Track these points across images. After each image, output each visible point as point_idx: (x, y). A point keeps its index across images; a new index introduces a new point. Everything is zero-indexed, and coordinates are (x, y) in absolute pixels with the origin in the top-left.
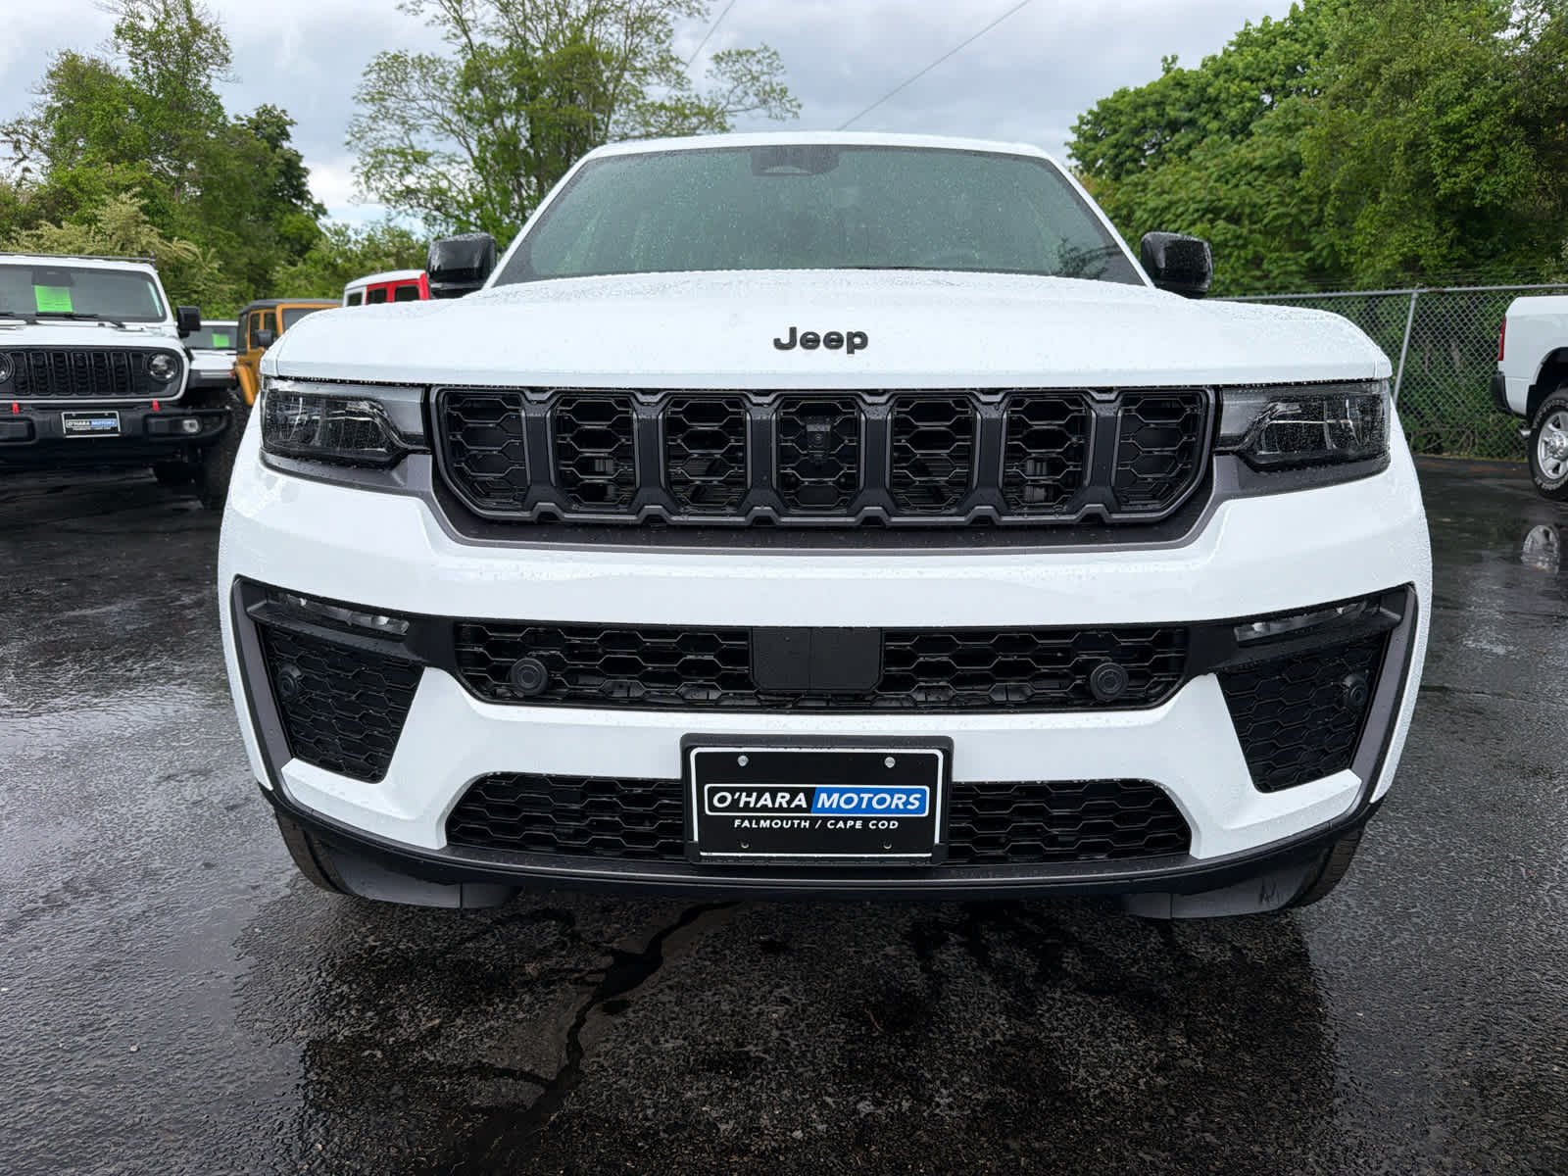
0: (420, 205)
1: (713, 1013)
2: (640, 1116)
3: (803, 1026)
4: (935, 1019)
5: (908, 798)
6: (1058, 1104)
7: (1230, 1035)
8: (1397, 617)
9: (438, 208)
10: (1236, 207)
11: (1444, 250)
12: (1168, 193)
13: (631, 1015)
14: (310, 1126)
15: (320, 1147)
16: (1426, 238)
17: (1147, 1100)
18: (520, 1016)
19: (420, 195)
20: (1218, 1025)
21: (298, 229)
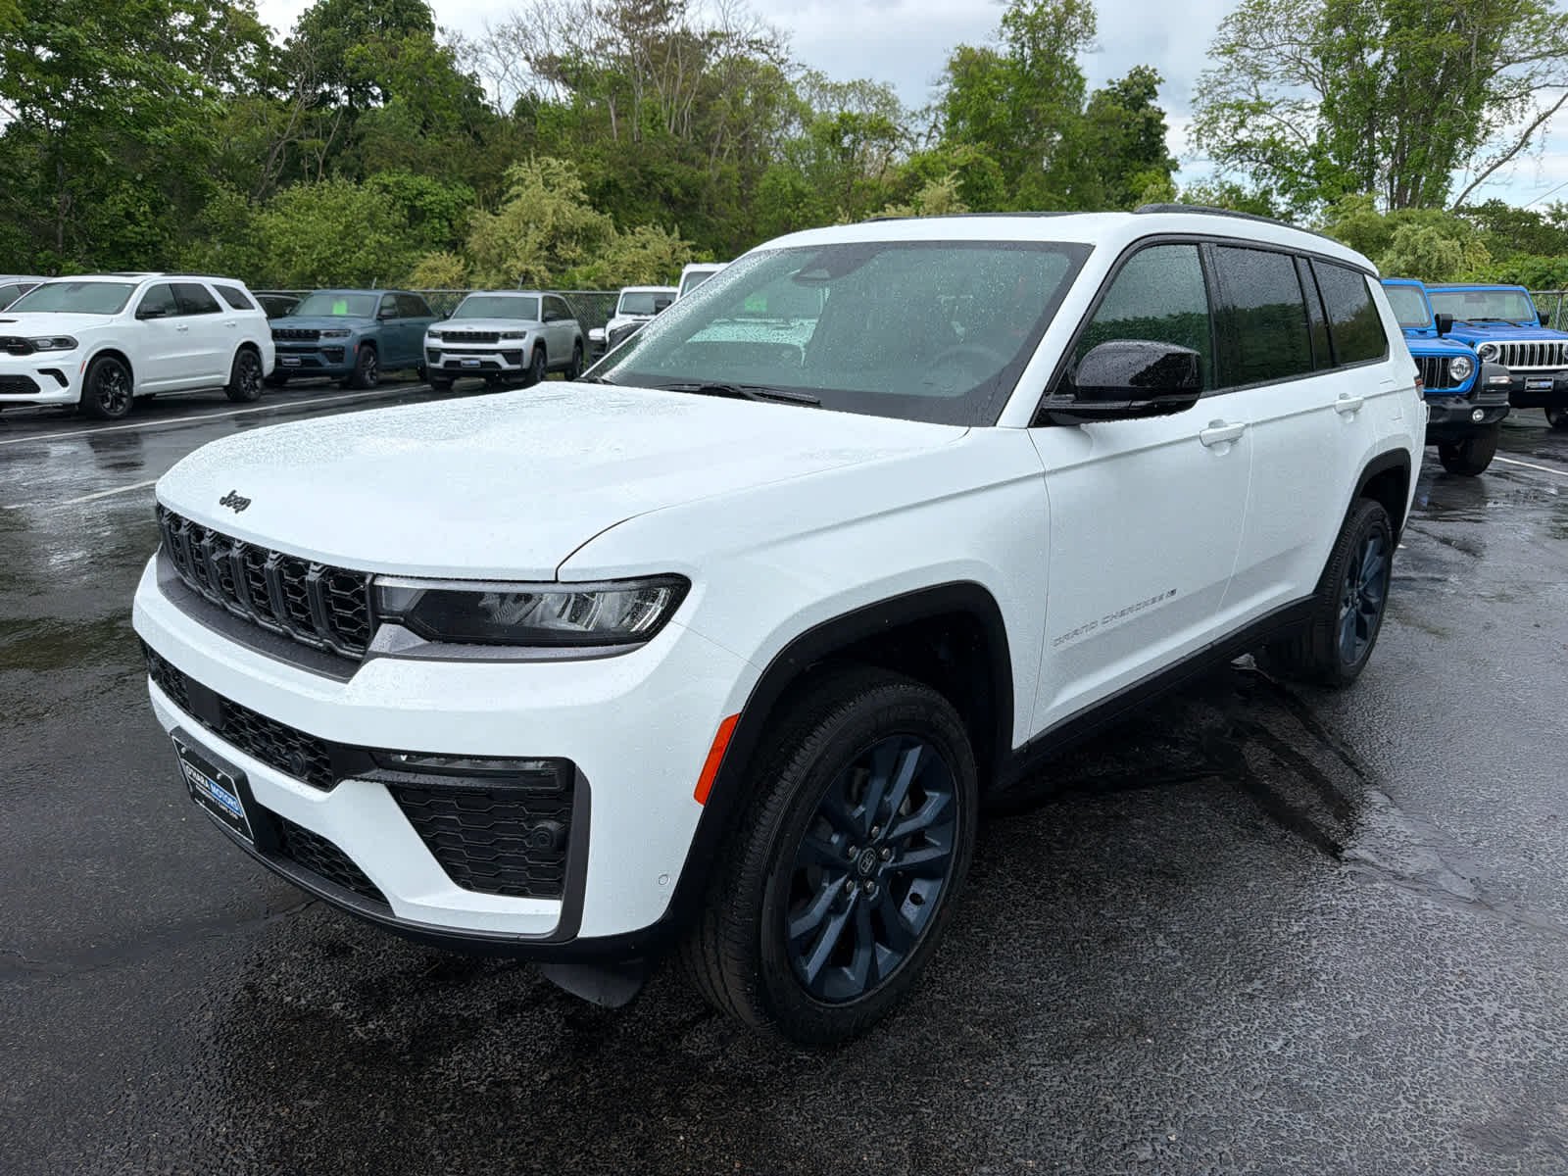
5: (234, 802)
9: (1269, 161)
19: (1252, 149)
21: (1144, 187)
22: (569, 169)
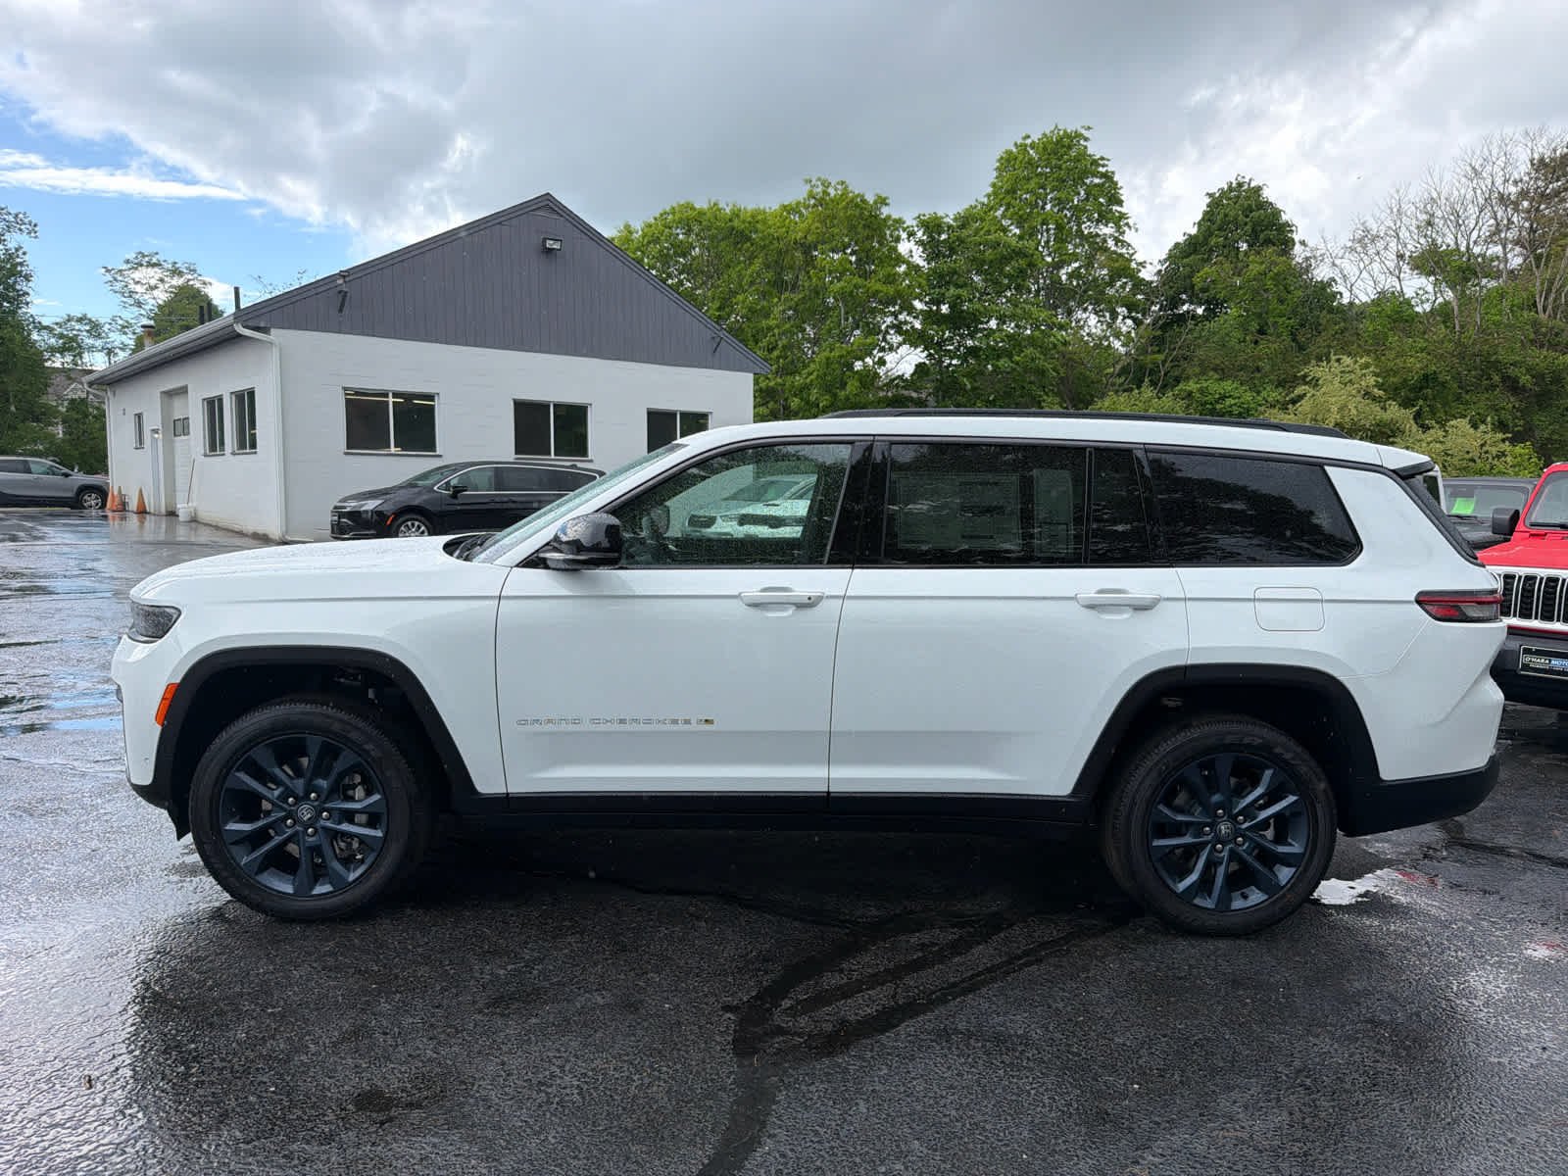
22: (1366, 366)
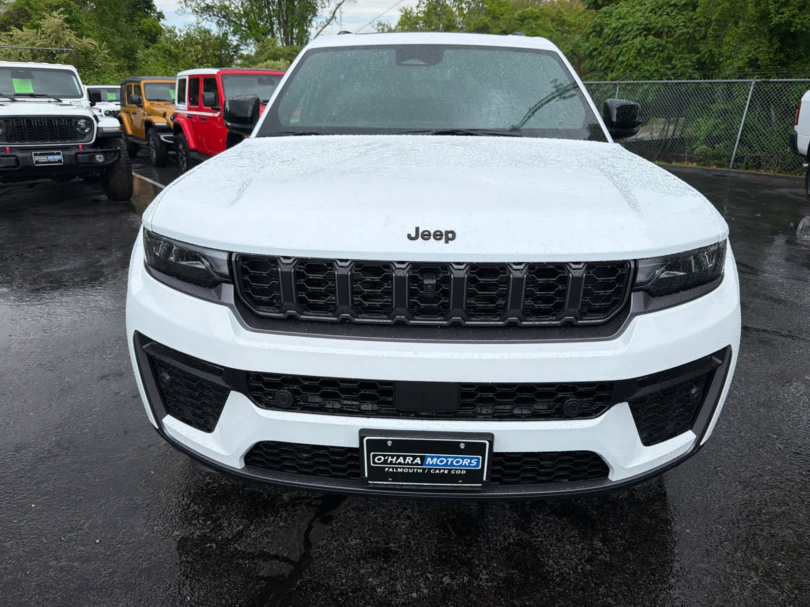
0: (214, 15)
1: (374, 524)
2: (339, 584)
3: (417, 533)
4: (481, 529)
5: (471, 460)
6: (539, 580)
7: (624, 542)
8: (720, 362)
9: (224, 17)
10: (660, 28)
11: (772, 55)
12: (623, 19)
13: (334, 525)
14: (183, 586)
15: (189, 598)
16: (763, 50)
17: (581, 578)
18: (281, 524)
19: (214, 9)
20: (618, 535)
21: (149, 27)
